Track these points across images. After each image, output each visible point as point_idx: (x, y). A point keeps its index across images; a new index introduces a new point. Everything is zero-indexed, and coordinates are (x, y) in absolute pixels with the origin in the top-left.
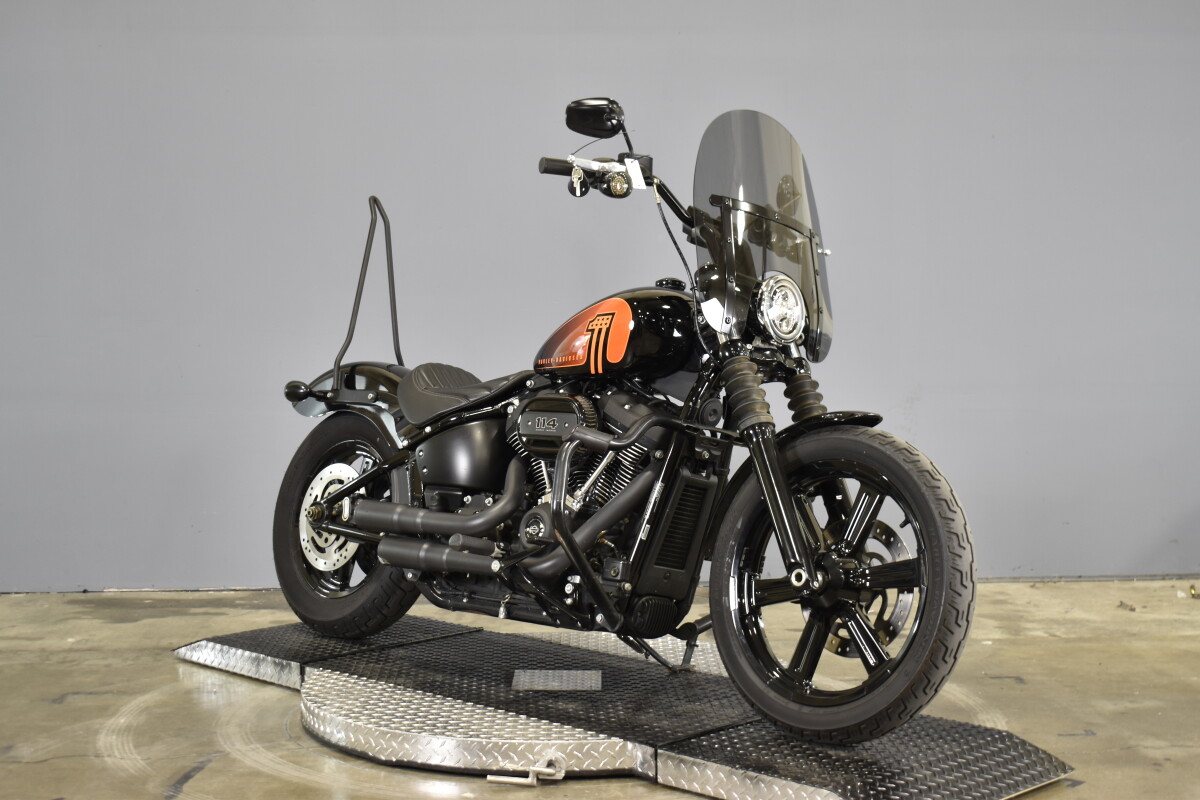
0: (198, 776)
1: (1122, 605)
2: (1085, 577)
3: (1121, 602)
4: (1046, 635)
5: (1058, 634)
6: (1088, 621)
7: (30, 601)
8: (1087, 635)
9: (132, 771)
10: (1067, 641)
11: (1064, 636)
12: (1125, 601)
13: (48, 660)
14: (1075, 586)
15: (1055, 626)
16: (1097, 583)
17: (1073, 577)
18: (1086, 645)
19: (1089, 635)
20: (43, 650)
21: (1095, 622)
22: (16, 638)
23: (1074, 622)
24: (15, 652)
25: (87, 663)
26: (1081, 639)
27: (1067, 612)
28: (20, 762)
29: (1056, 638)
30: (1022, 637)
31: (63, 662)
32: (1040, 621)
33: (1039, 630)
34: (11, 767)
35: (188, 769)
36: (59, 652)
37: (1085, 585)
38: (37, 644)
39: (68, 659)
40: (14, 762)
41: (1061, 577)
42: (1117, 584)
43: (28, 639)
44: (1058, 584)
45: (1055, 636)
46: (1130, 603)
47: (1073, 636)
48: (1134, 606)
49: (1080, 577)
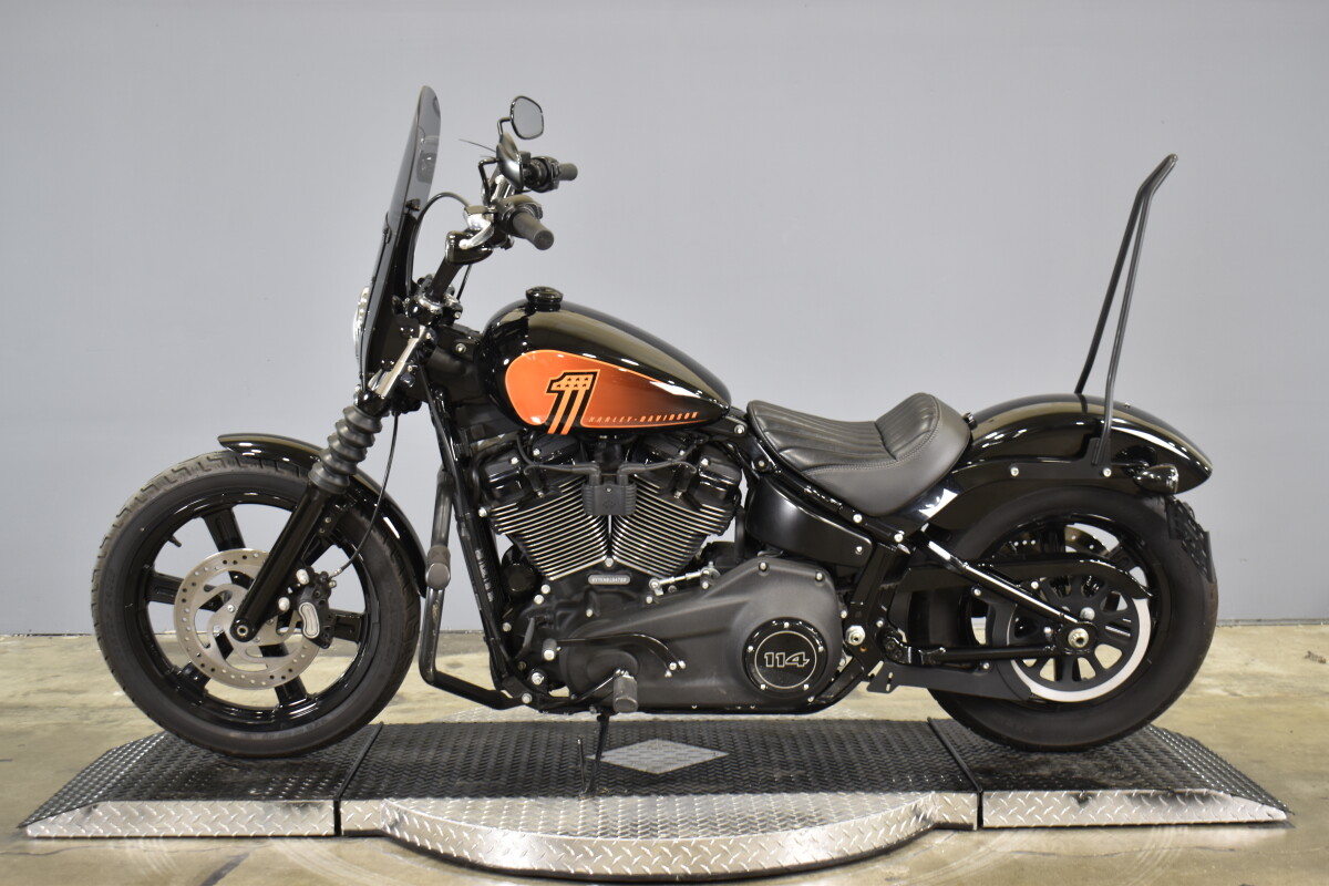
0: (230, 875)
1: (1310, 655)
2: (1265, 621)
3: (1309, 653)
4: (1225, 694)
5: (1239, 692)
6: (1273, 676)
7: (81, 645)
8: (1274, 694)
9: (154, 868)
10: (1251, 701)
11: (1246, 695)
12: (1313, 651)
13: (87, 719)
14: (1254, 631)
15: (1236, 682)
16: (1278, 627)
17: (1250, 621)
18: (1274, 707)
19: (1276, 694)
20: (84, 706)
21: (1280, 677)
22: (57, 691)
23: (1257, 677)
24: (53, 708)
25: (130, 723)
26: (1266, 699)
27: (1247, 664)
28: (27, 854)
29: (1237, 698)
30: (1198, 696)
31: (103, 722)
32: (1217, 676)
33: (1216, 686)
34: (16, 860)
35: (220, 866)
36: (102, 709)
37: (1266, 630)
38: (78, 699)
39: (110, 718)
40: (20, 854)
41: (1237, 621)
42: (1301, 629)
43: (70, 692)
44: (1234, 628)
45: (1235, 695)
46: (1319, 654)
47: (1256, 695)
48: (1325, 657)
49: (1259, 620)
